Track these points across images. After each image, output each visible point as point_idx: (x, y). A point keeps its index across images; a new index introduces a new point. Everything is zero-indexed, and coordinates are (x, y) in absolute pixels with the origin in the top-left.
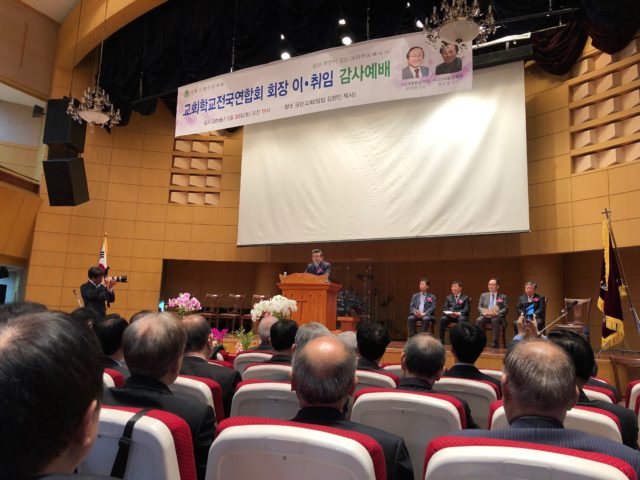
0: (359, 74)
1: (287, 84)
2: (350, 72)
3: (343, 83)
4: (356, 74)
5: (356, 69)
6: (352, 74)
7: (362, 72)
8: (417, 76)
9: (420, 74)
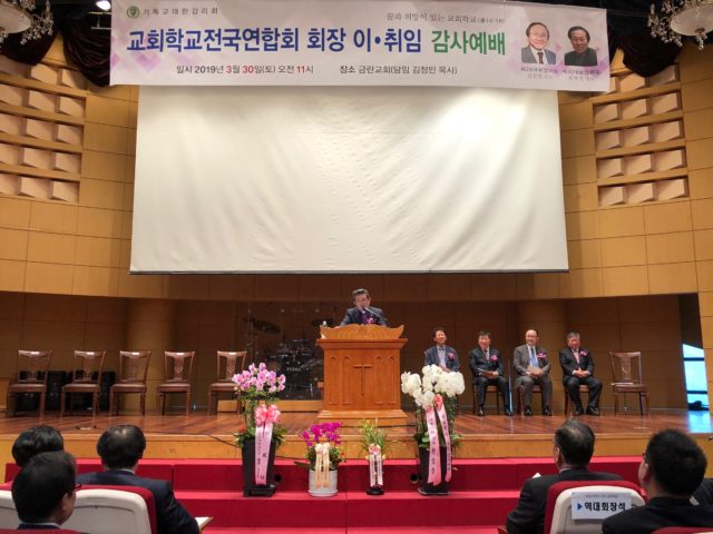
0: (461, 43)
1: (343, 35)
2: (447, 37)
3: (436, 50)
4: (456, 42)
5: (456, 34)
6: (451, 41)
7: (465, 42)
8: (541, 62)
9: (544, 59)
